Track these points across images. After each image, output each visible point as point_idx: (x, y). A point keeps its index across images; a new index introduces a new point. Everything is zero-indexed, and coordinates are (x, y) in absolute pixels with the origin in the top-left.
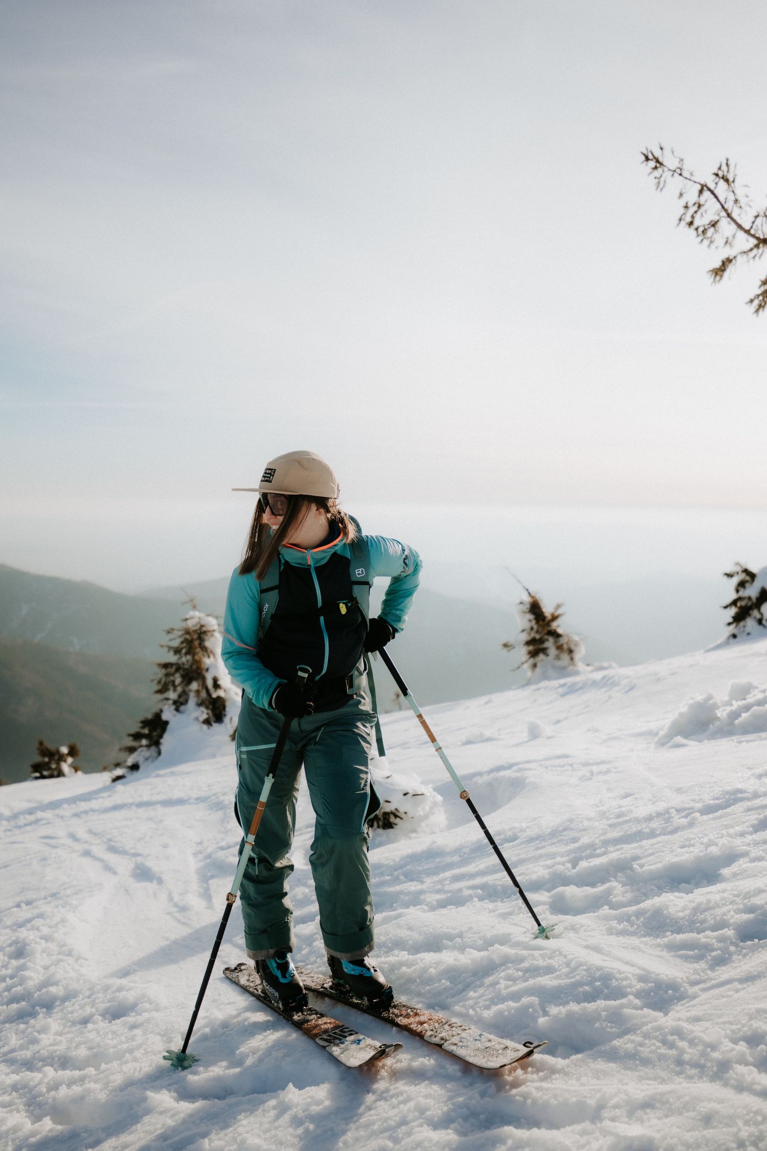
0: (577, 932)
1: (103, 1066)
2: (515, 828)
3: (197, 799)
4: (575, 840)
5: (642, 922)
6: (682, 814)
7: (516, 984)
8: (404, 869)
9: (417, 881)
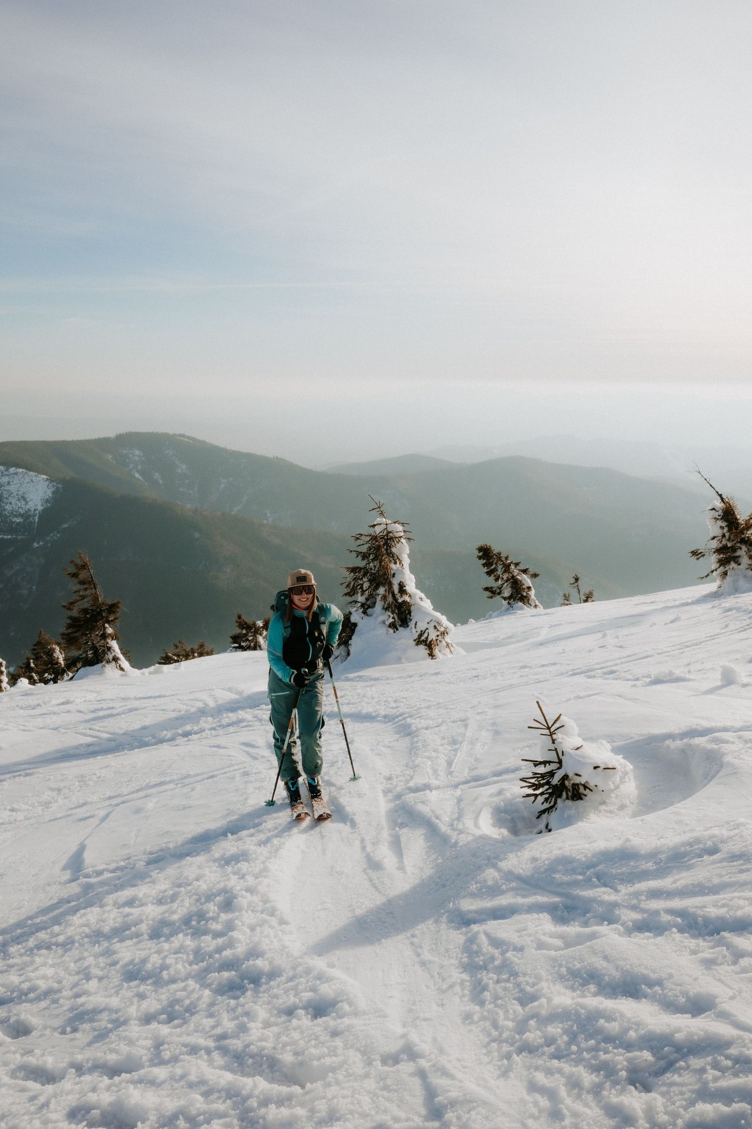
1: (308, 1086)
3: (385, 717)
7: (725, 1077)
8: (597, 868)
9: (611, 887)
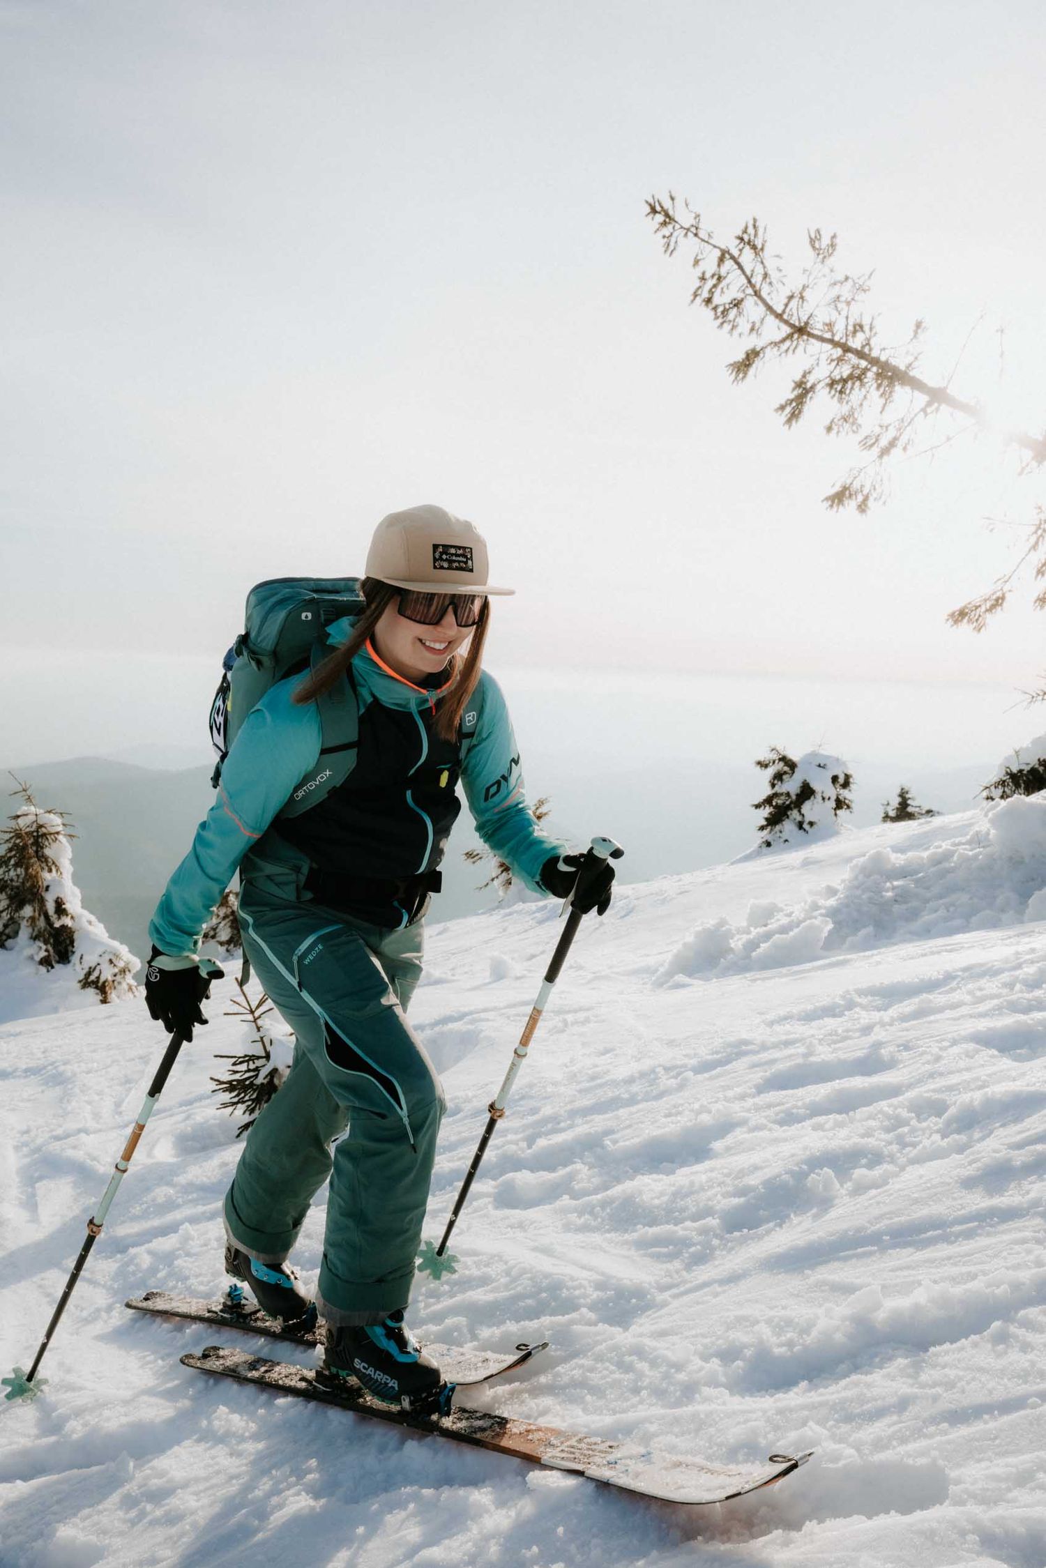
0: (525, 1231)
2: (457, 1098)
4: (534, 1111)
5: (608, 1214)
6: (672, 1074)
